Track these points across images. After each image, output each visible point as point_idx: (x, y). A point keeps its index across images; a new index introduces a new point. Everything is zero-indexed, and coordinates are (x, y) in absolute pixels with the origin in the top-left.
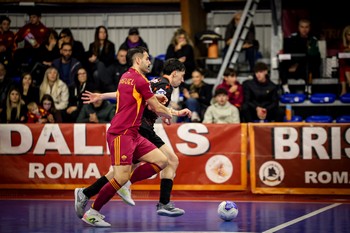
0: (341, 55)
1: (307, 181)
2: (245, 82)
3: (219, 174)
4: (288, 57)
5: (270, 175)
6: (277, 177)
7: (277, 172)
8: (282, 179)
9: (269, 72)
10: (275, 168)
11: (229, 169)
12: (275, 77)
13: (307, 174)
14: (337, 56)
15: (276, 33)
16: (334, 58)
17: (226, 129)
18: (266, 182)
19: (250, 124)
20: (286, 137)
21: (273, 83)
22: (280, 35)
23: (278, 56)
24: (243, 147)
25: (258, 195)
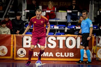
0: (47, 11)
1: (34, 55)
2: (13, 20)
3: (3, 52)
4: (28, 11)
5: (21, 53)
6: (24, 54)
7: (24, 52)
8: (25, 54)
9: (22, 16)
10: (23, 51)
11: (6, 51)
12: (23, 18)
13: (34, 53)
14: (46, 11)
15: (24, 3)
16: (45, 12)
17: (6, 36)
18: (19, 56)
19: (15, 35)
20: (27, 40)
21: (22, 20)
22: (26, 3)
23: (25, 11)
24: (12, 43)
25: (17, 60)
